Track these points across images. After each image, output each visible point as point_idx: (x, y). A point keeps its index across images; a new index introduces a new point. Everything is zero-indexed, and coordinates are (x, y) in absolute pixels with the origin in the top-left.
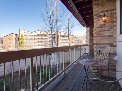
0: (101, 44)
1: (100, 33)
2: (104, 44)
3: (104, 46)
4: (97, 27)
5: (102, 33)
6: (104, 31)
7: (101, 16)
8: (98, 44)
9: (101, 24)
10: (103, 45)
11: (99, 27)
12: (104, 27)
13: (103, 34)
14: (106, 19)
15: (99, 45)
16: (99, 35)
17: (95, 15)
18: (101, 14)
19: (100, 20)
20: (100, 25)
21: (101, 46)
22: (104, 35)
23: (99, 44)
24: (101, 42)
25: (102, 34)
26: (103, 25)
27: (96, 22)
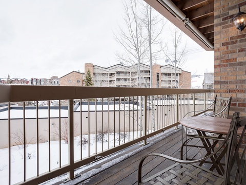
0: (231, 82)
1: (230, 56)
2: (240, 83)
3: (239, 87)
4: (223, 44)
5: (234, 56)
6: (239, 51)
7: (232, 16)
8: (224, 82)
9: (233, 35)
10: (238, 85)
11: (228, 44)
12: (241, 41)
13: (236, 59)
14: (243, 23)
15: (226, 85)
16: (228, 60)
17: (218, 17)
18: (232, 12)
19: (231, 26)
20: (231, 38)
21: (232, 87)
22: (239, 60)
23: (226, 83)
24: (233, 78)
25: (234, 59)
26: (239, 37)
27: (220, 33)
